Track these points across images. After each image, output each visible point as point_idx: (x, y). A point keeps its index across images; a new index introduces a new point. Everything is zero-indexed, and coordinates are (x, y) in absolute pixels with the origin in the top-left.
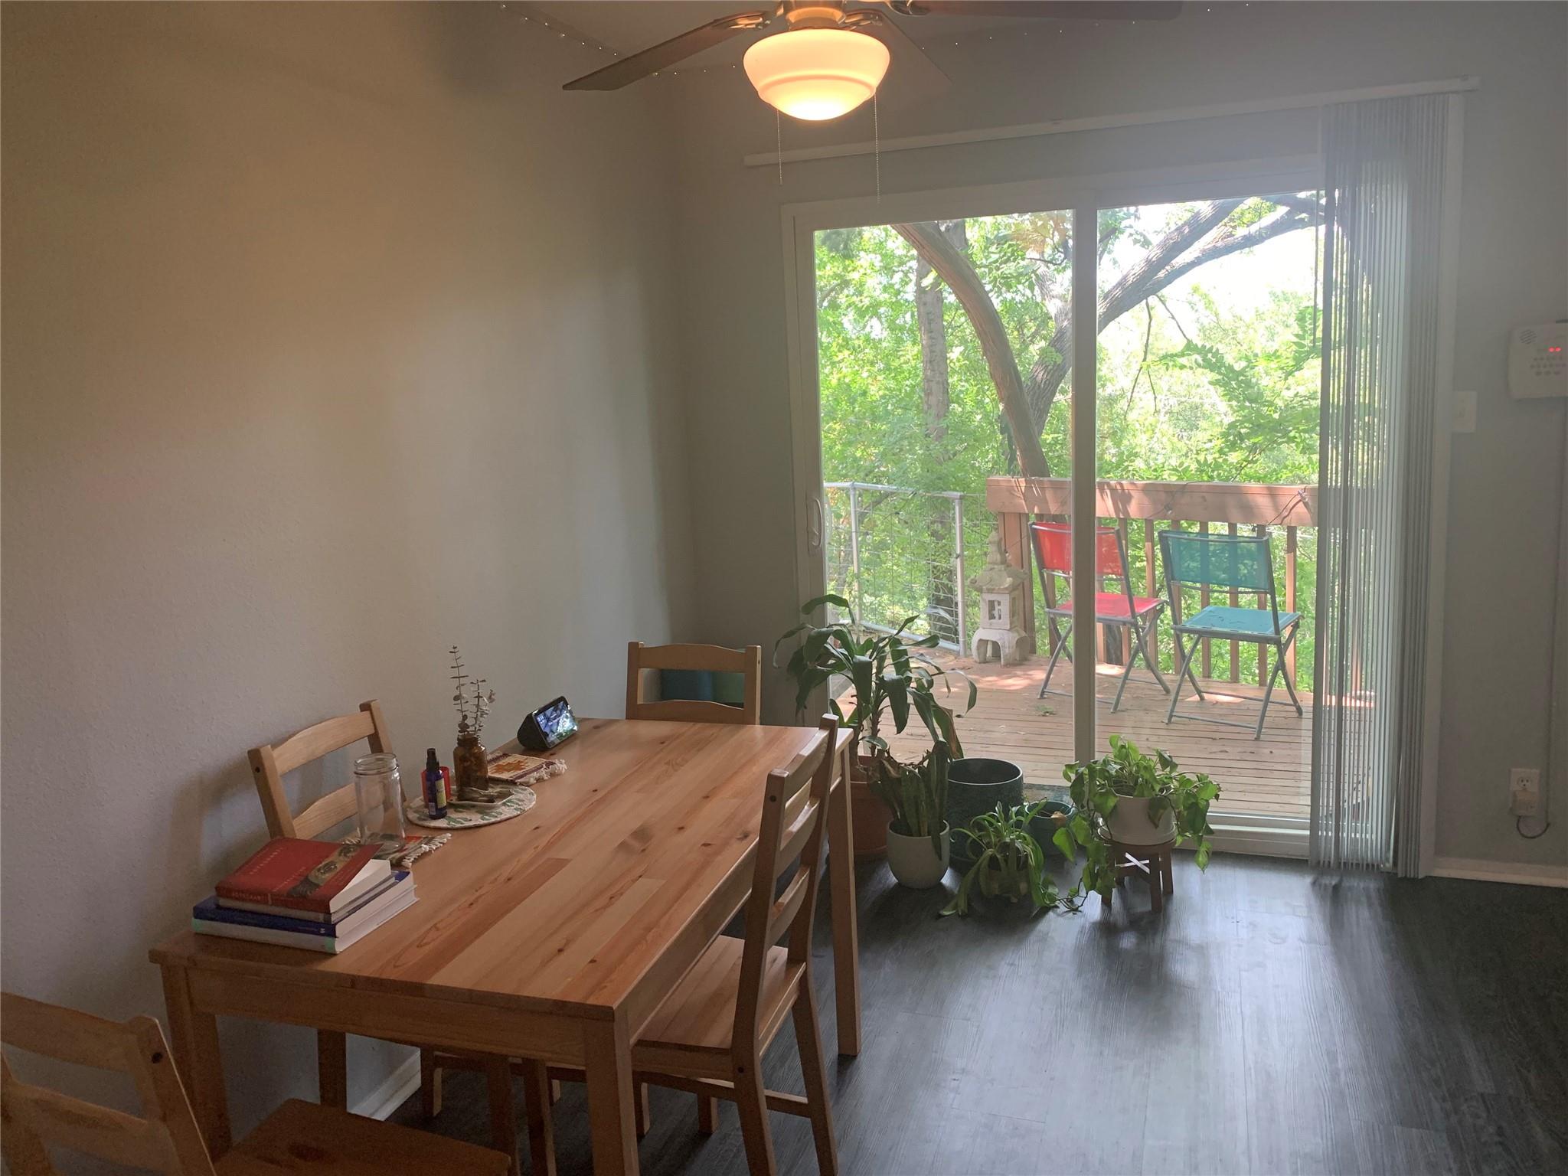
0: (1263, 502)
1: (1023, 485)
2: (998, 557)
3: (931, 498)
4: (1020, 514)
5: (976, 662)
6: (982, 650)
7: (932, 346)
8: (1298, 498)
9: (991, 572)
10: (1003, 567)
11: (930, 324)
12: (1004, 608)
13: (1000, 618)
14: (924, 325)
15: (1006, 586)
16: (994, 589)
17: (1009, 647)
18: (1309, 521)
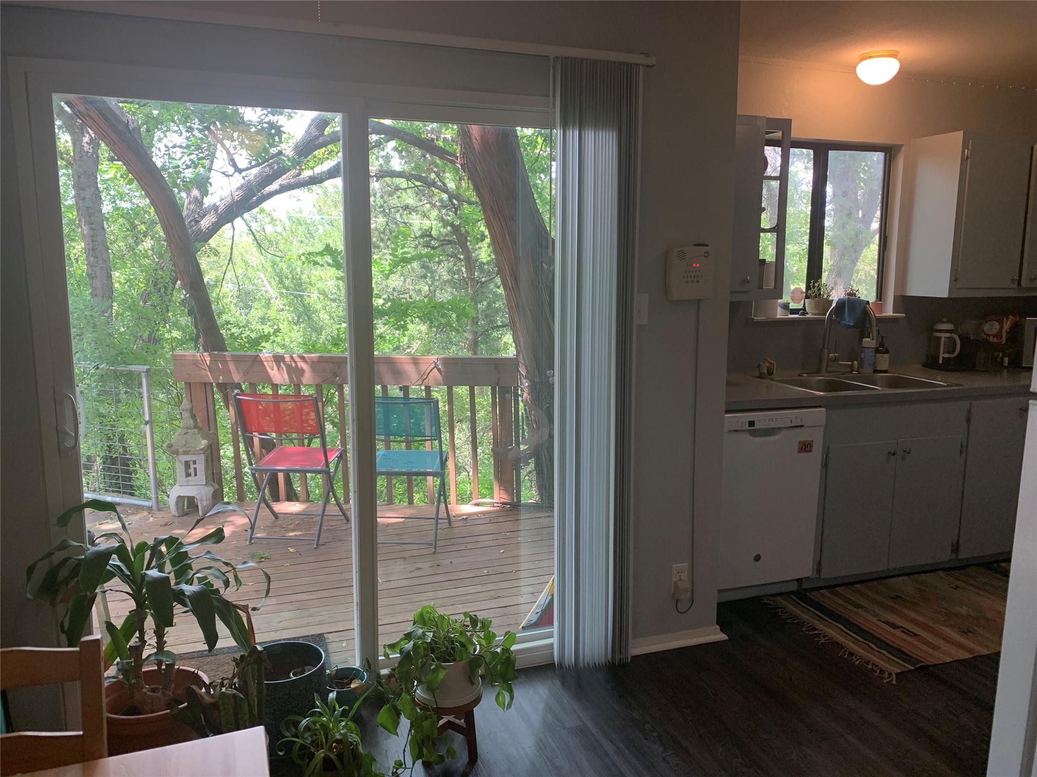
0: (410, 369)
1: (208, 359)
2: (192, 422)
3: (115, 371)
4: (205, 383)
5: (175, 516)
6: (180, 505)
7: (93, 236)
8: (433, 365)
9: (185, 436)
10: (196, 430)
11: (90, 217)
12: (201, 467)
13: (196, 475)
14: (85, 218)
15: (203, 447)
16: (189, 451)
17: (206, 500)
18: (442, 382)
